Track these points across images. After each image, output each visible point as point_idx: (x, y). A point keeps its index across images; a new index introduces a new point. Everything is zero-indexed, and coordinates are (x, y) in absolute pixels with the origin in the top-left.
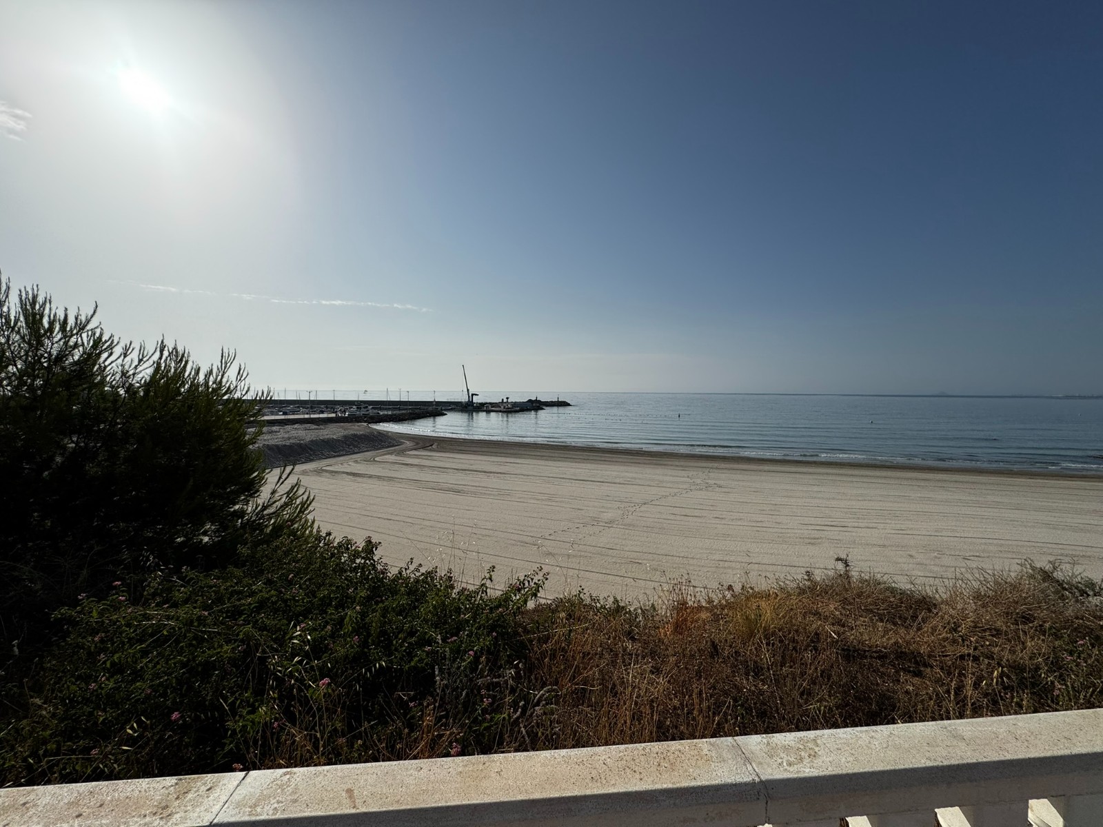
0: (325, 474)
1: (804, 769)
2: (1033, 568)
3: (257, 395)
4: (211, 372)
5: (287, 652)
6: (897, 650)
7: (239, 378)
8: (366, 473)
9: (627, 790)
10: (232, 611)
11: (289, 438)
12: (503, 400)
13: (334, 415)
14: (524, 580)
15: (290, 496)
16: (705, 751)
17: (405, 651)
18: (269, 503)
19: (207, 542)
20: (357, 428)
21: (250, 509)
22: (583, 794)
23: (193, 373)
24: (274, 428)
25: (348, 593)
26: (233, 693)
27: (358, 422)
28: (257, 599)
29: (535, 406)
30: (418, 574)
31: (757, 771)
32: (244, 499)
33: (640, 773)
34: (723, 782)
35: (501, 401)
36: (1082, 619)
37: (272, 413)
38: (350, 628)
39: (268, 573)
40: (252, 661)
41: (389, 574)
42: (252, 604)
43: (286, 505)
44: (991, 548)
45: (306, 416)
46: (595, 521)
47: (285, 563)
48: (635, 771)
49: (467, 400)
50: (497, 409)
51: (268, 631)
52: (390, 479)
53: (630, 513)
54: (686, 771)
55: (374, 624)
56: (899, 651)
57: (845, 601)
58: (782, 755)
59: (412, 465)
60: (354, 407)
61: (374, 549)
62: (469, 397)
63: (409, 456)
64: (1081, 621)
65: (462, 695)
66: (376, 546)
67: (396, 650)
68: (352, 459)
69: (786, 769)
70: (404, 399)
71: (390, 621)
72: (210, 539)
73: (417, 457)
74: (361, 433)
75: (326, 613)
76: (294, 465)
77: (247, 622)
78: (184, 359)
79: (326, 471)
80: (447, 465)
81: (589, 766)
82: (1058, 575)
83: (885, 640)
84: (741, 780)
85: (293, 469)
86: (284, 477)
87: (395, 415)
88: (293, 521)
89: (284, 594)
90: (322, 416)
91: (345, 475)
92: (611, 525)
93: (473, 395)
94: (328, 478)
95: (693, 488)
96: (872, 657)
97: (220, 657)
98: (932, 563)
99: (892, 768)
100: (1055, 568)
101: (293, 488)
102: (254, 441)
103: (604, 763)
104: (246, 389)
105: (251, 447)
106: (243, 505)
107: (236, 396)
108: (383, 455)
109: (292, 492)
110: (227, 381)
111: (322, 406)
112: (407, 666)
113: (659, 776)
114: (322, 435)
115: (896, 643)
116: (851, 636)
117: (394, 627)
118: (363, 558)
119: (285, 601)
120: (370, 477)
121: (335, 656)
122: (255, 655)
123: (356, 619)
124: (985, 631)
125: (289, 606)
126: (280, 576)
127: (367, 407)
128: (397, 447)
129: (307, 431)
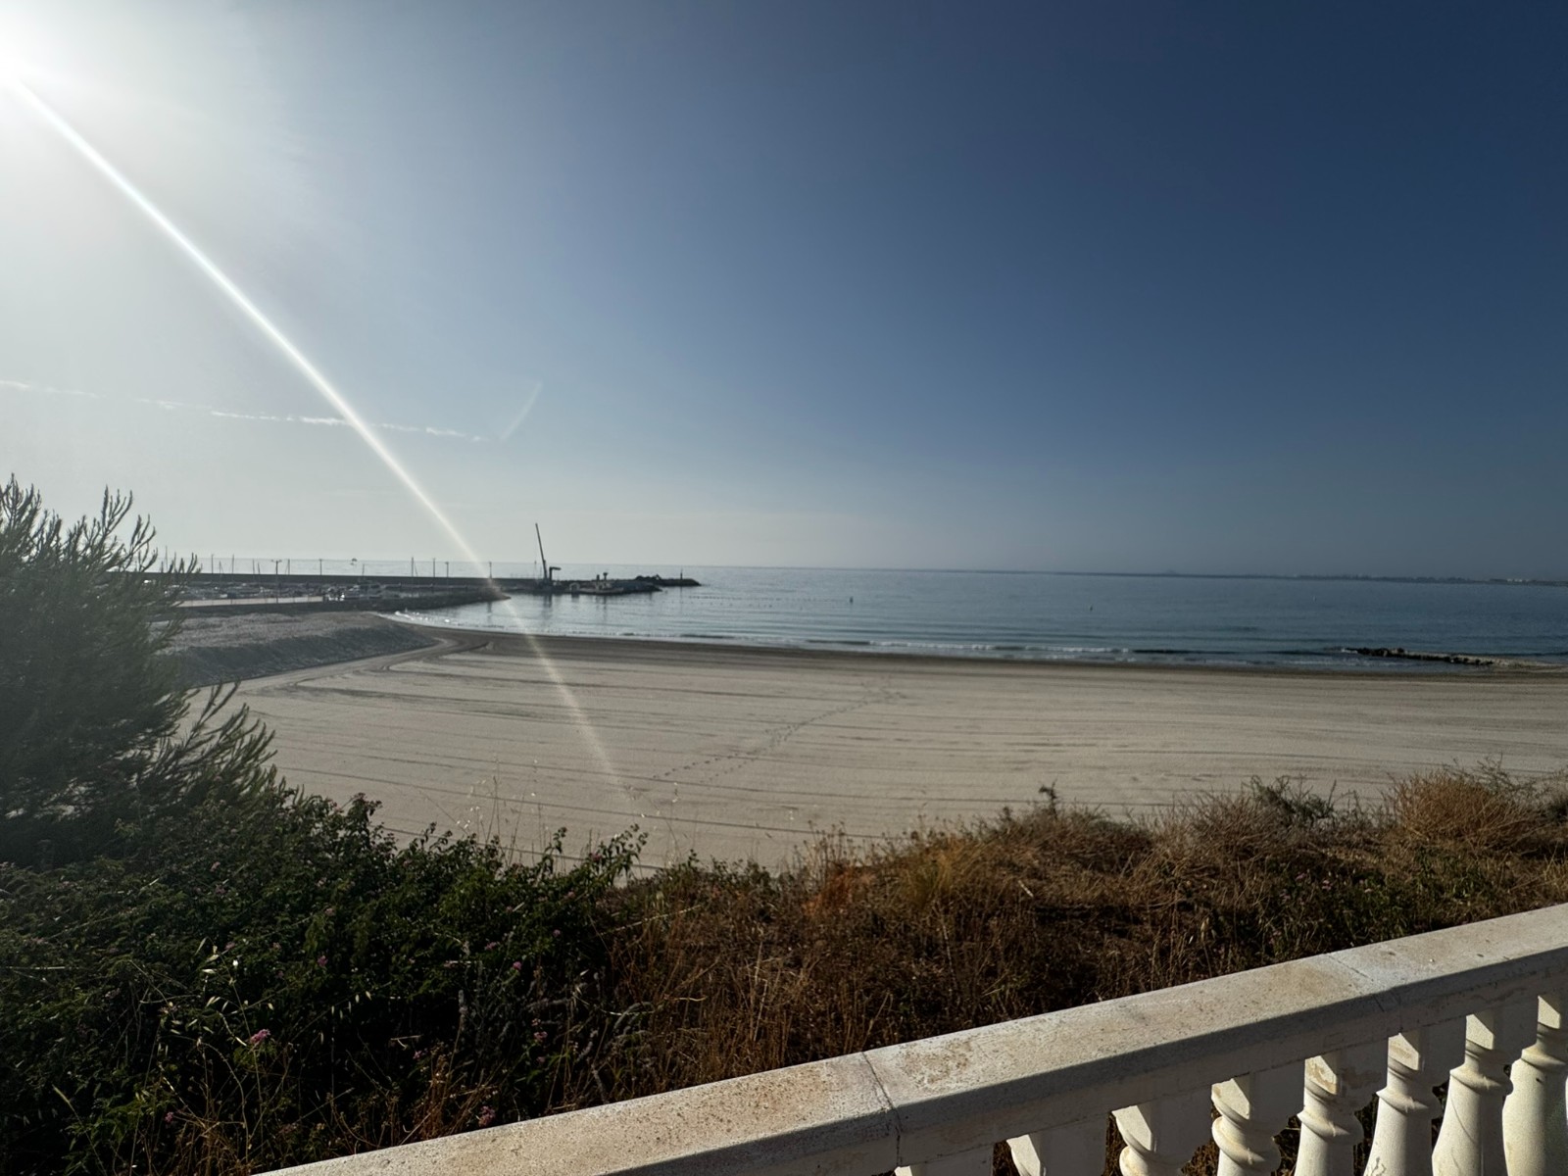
0: (301, 693)
1: (949, 1085)
2: (1261, 789)
3: (171, 567)
4: (81, 529)
5: (198, 992)
6: (1101, 905)
7: (136, 540)
8: (375, 690)
9: (707, 1149)
10: (101, 931)
11: (238, 637)
12: (598, 576)
13: (319, 599)
14: (610, 847)
15: (228, 733)
16: (824, 1077)
17: (410, 971)
18: (189, 746)
19: (71, 815)
20: (362, 619)
21: (156, 754)
22: (642, 1165)
23: (47, 528)
24: (211, 620)
25: (316, 887)
26: (86, 1074)
27: (362, 610)
28: (147, 908)
29: (647, 586)
30: (444, 847)
31: (889, 1095)
32: (145, 740)
33: (729, 1121)
34: (842, 1118)
35: (595, 578)
36: (1306, 848)
37: (208, 596)
38: (316, 944)
39: (172, 863)
40: (131, 1012)
41: (393, 851)
42: (136, 917)
43: (220, 748)
44: (1224, 764)
45: (271, 601)
46: (733, 752)
47: (208, 845)
48: (721, 1120)
49: (542, 577)
50: (590, 590)
51: (164, 961)
52: (414, 699)
53: (783, 737)
54: (793, 1109)
55: (358, 934)
56: (1105, 905)
57: (1045, 846)
58: (924, 1069)
59: (451, 676)
60: (357, 586)
61: (368, 813)
62: (545, 572)
63: (447, 662)
64: (1304, 850)
65: (501, 1030)
66: (373, 807)
67: (396, 971)
68: (349, 668)
69: (927, 1088)
70: (441, 573)
71: (389, 928)
72: (76, 810)
73: (461, 663)
74: (367, 627)
75: (275, 922)
76: (238, 682)
77: (123, 949)
78: (29, 507)
79: (304, 689)
80: (510, 675)
81: (657, 1121)
82: (1287, 796)
83: (1088, 892)
84: (866, 1112)
85: (234, 690)
86: (219, 701)
87: (425, 598)
88: (232, 773)
89: (201, 897)
90: (298, 600)
91: (337, 695)
92: (754, 757)
93: (551, 569)
94: (309, 700)
95: (869, 699)
96: (1072, 917)
97: (68, 1013)
98: (1159, 787)
99: (1057, 1068)
100: (1282, 787)
101: (233, 720)
102: (164, 643)
103: (679, 1115)
104: (150, 556)
105: (158, 652)
106: (142, 749)
107: (131, 569)
108: (405, 661)
109: (231, 726)
110: (113, 545)
111: (301, 584)
112: (412, 995)
113: (756, 1121)
114: (298, 631)
115: (1102, 895)
116: (1050, 891)
117: (395, 934)
118: (350, 828)
119: (203, 908)
120: (381, 696)
121: (285, 992)
122: (137, 1003)
123: (326, 928)
124: (1203, 871)
125: (209, 915)
126: (195, 867)
127: (377, 587)
128: (427, 649)
129: (271, 625)
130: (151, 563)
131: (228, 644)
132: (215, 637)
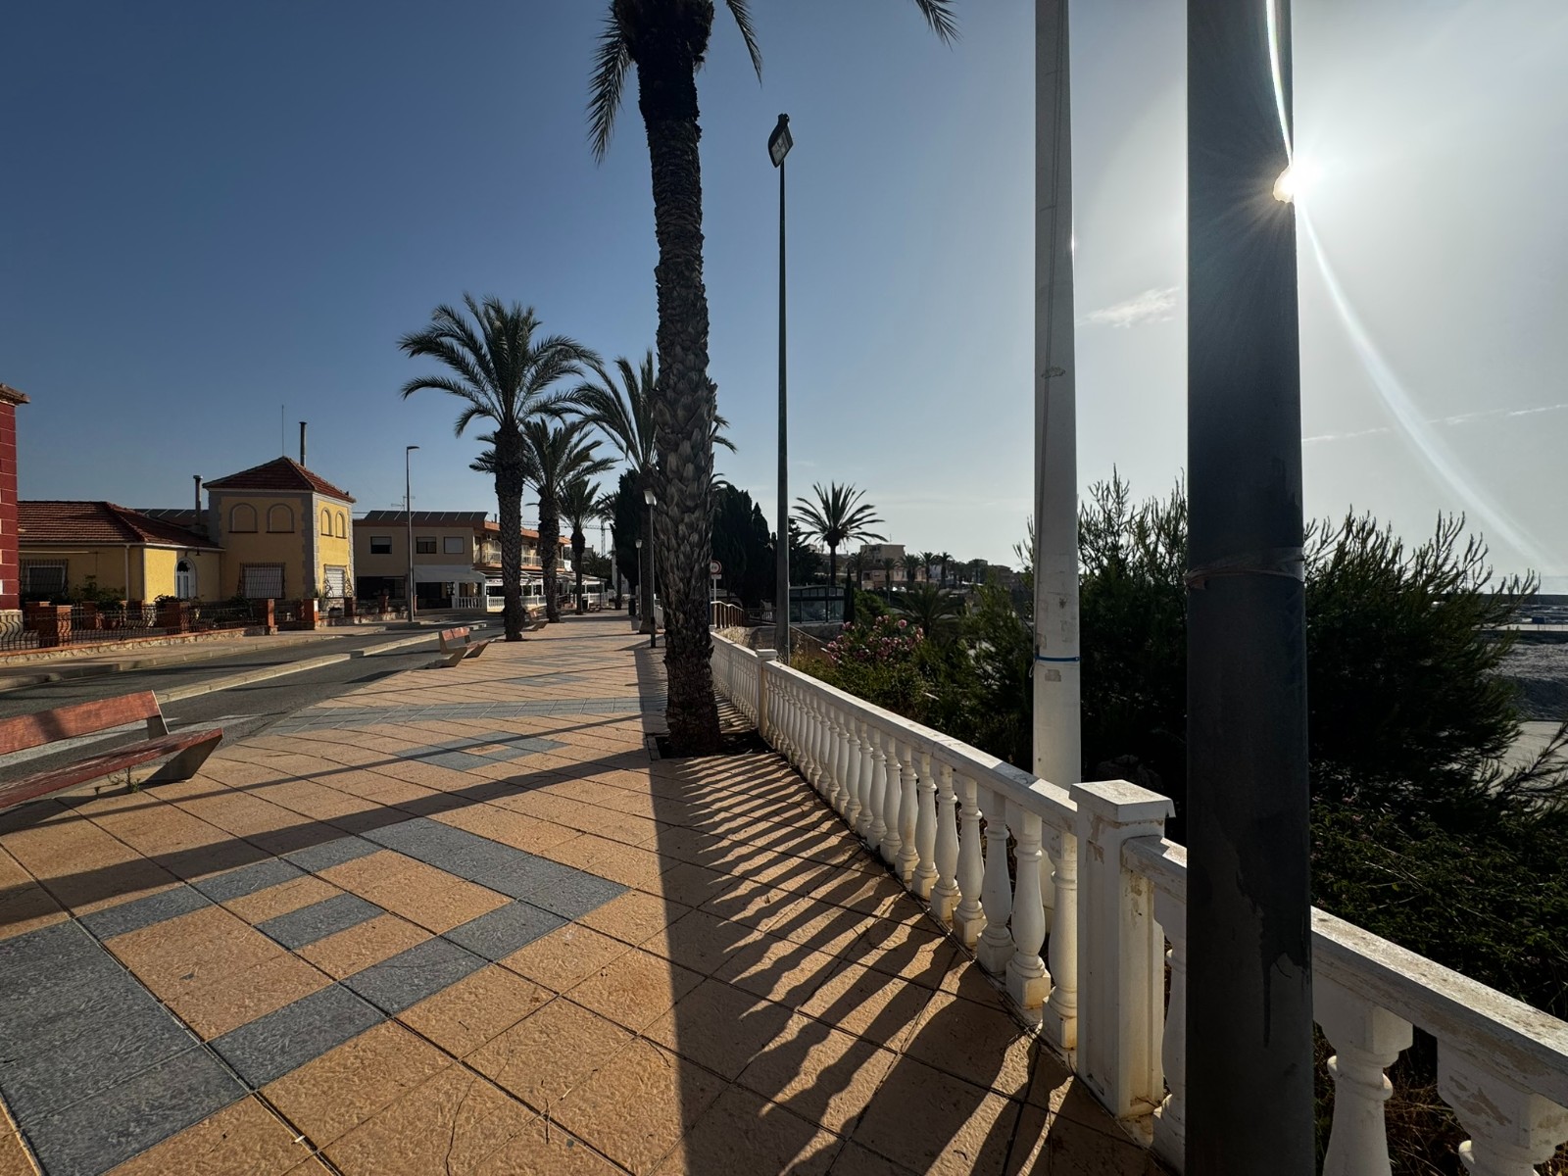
3: (1505, 585)
18: (1537, 771)
104: (1483, 576)
107: (1465, 588)
130: (1485, 581)
131: (1536, 676)
132: (1518, 667)
